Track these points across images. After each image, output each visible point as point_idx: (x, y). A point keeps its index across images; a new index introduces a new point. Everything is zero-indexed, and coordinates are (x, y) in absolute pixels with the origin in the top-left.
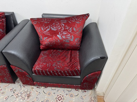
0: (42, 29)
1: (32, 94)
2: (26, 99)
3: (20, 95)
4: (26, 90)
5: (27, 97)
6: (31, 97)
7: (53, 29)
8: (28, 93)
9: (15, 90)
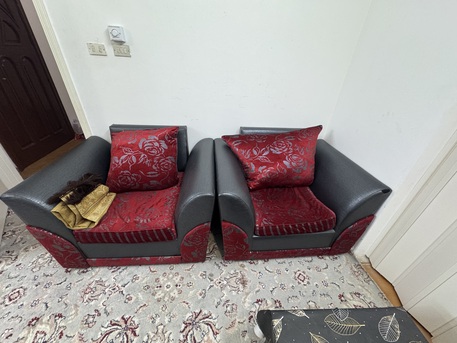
0: (255, 153)
1: (247, 277)
2: (241, 289)
3: (225, 282)
4: (232, 272)
5: (241, 286)
6: (248, 285)
7: (274, 152)
8: (239, 276)
9: (211, 275)
